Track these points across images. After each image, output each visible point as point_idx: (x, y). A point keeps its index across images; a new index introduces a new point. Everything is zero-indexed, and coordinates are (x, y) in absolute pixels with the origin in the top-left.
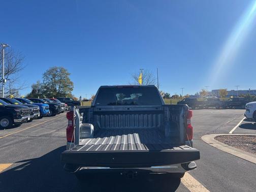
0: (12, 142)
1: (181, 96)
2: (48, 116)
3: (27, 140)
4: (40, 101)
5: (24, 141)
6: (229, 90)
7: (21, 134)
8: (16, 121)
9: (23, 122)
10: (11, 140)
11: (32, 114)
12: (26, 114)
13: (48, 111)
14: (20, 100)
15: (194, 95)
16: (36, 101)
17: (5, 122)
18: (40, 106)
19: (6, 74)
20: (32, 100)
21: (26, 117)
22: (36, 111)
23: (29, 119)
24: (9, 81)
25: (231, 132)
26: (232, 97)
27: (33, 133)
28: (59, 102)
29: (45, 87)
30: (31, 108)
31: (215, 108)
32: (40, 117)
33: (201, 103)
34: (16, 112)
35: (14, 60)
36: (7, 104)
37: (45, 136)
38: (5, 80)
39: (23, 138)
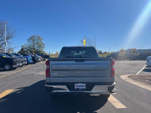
0: (12, 78)
1: (109, 52)
2: (31, 64)
3: (21, 77)
4: (27, 55)
5: (19, 77)
6: (137, 49)
7: (17, 74)
8: (13, 66)
9: (18, 67)
10: (12, 77)
11: (22, 62)
12: (19, 62)
13: (31, 61)
14: (15, 54)
15: (116, 52)
16: (24, 55)
17: (8, 67)
18: (27, 58)
19: (6, 39)
20: (22, 54)
21: (19, 64)
22: (25, 61)
23: (21, 65)
24: (8, 43)
25: (137, 74)
26: (139, 53)
27: (24, 73)
28: (37, 55)
29: (29, 47)
30: (21, 59)
32: (27, 64)
33: (121, 56)
34: (14, 61)
35: (11, 31)
36: (8, 57)
37: (31, 75)
38: (7, 43)
39: (18, 76)
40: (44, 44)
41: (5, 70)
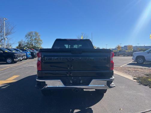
3: (23, 68)
4: (25, 50)
5: (21, 68)
6: (134, 46)
8: (15, 60)
9: (18, 61)
11: (22, 57)
12: (20, 56)
13: (30, 56)
14: (15, 49)
16: (23, 50)
17: (9, 61)
18: (26, 53)
19: (6, 35)
20: (21, 50)
21: (20, 58)
22: (24, 56)
25: (121, 66)
26: (132, 50)
27: (25, 66)
28: (36, 51)
30: (21, 54)
31: (123, 56)
32: (26, 59)
34: (15, 56)
36: (10, 52)
38: (6, 39)
40: (41, 41)
41: (7, 63)
